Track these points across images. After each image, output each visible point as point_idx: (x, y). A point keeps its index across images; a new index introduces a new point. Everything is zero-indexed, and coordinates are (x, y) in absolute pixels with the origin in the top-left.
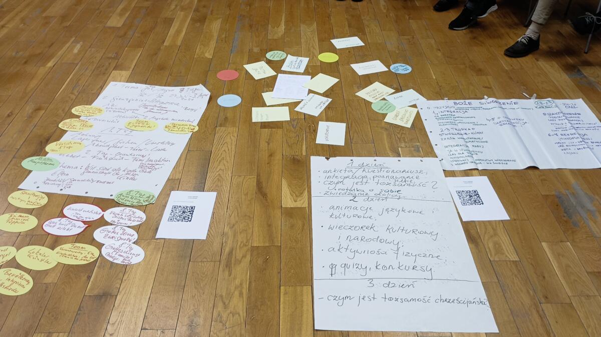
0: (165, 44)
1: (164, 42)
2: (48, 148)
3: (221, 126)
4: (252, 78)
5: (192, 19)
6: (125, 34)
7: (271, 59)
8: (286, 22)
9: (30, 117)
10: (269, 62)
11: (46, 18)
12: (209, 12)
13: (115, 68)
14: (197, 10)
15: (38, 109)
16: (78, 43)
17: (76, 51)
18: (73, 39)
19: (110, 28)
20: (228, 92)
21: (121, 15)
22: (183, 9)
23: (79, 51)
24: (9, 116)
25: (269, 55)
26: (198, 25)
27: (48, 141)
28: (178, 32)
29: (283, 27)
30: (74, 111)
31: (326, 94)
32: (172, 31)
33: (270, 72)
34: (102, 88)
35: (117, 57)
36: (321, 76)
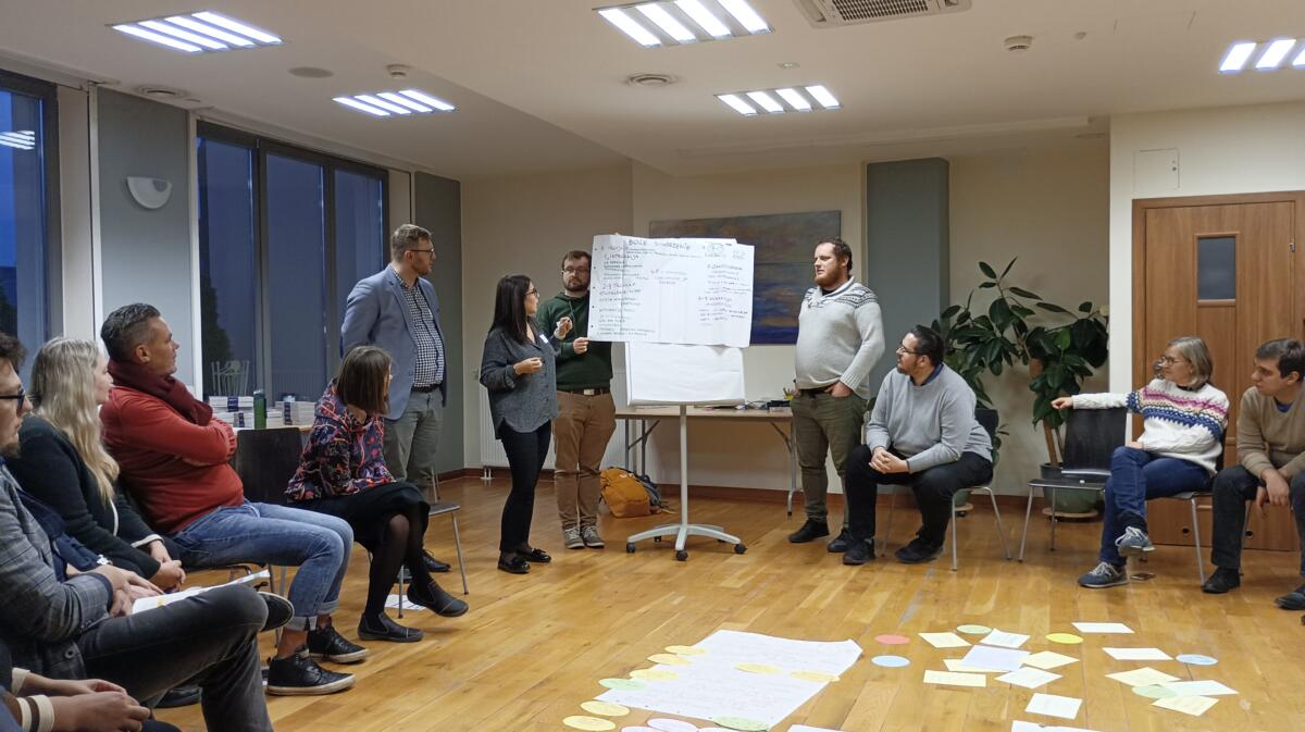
0: (802, 606)
1: (798, 604)
2: (631, 674)
3: (874, 680)
4: (929, 645)
5: (844, 589)
7: (966, 631)
8: (998, 601)
9: (613, 648)
10: (961, 634)
11: (637, 574)
12: (873, 583)
13: (726, 621)
14: (852, 582)
15: (623, 643)
16: (679, 596)
17: (675, 602)
18: (673, 593)
19: (723, 588)
20: (891, 654)
21: (740, 578)
22: (831, 580)
23: (681, 604)
24: (585, 645)
25: (961, 629)
26: (853, 594)
27: (633, 668)
28: (823, 597)
29: (990, 605)
30: (667, 649)
31: (1054, 671)
32: (814, 596)
33: (961, 643)
34: (707, 635)
35: (732, 611)
36: (1047, 654)
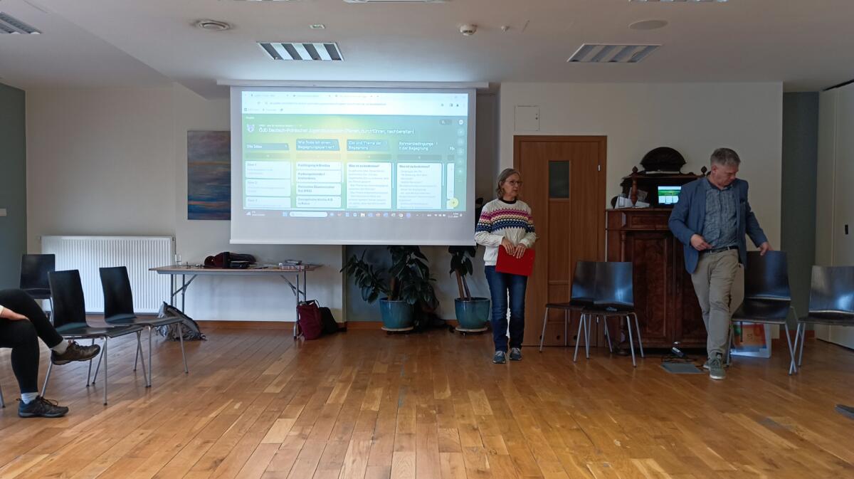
0: (328, 402)
1: (326, 401)
3: (397, 451)
5: (352, 387)
6: (284, 397)
8: (452, 389)
9: (200, 447)
11: (199, 388)
12: (369, 383)
13: (279, 417)
14: (356, 382)
16: (237, 402)
17: (237, 406)
18: (232, 400)
19: (268, 393)
22: (341, 381)
23: (239, 409)
24: (177, 446)
26: (359, 391)
28: (339, 395)
29: (449, 392)
32: (333, 394)
35: (280, 410)
